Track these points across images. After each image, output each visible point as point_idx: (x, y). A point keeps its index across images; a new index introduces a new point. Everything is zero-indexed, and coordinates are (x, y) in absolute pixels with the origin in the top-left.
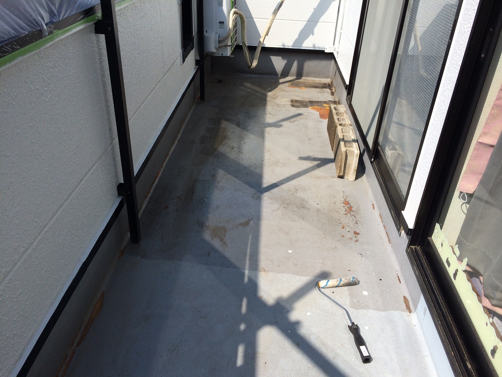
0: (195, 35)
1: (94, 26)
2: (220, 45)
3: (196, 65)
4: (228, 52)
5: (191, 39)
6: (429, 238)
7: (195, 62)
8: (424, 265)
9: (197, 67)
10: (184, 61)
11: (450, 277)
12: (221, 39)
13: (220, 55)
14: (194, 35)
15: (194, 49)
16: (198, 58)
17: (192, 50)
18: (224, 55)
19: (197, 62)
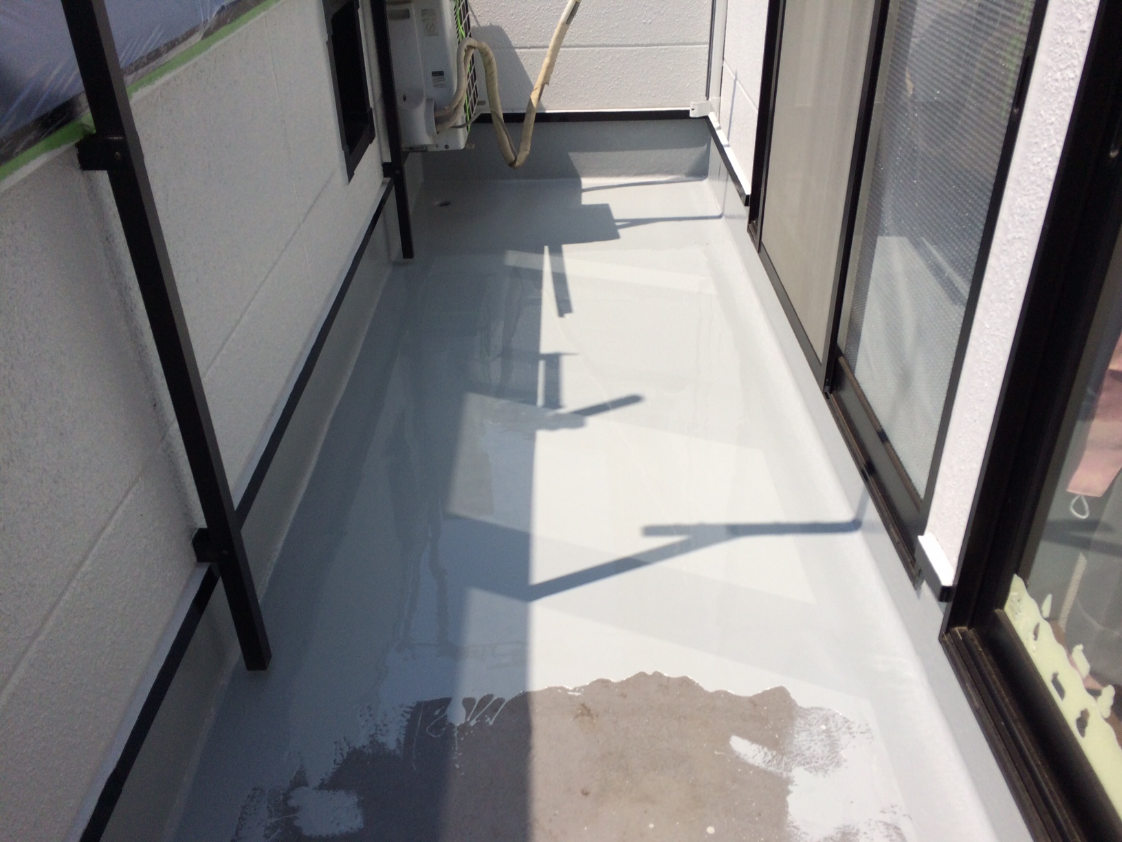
0: (375, 105)
1: (75, 152)
2: (440, 127)
3: (385, 175)
4: (460, 140)
5: (367, 117)
6: (997, 611)
7: (382, 168)
8: (990, 679)
9: (388, 179)
10: (351, 174)
11: (1066, 727)
12: (441, 113)
13: (442, 148)
14: (372, 105)
15: (375, 141)
16: (388, 159)
17: (371, 142)
18: (451, 148)
19: (387, 169)
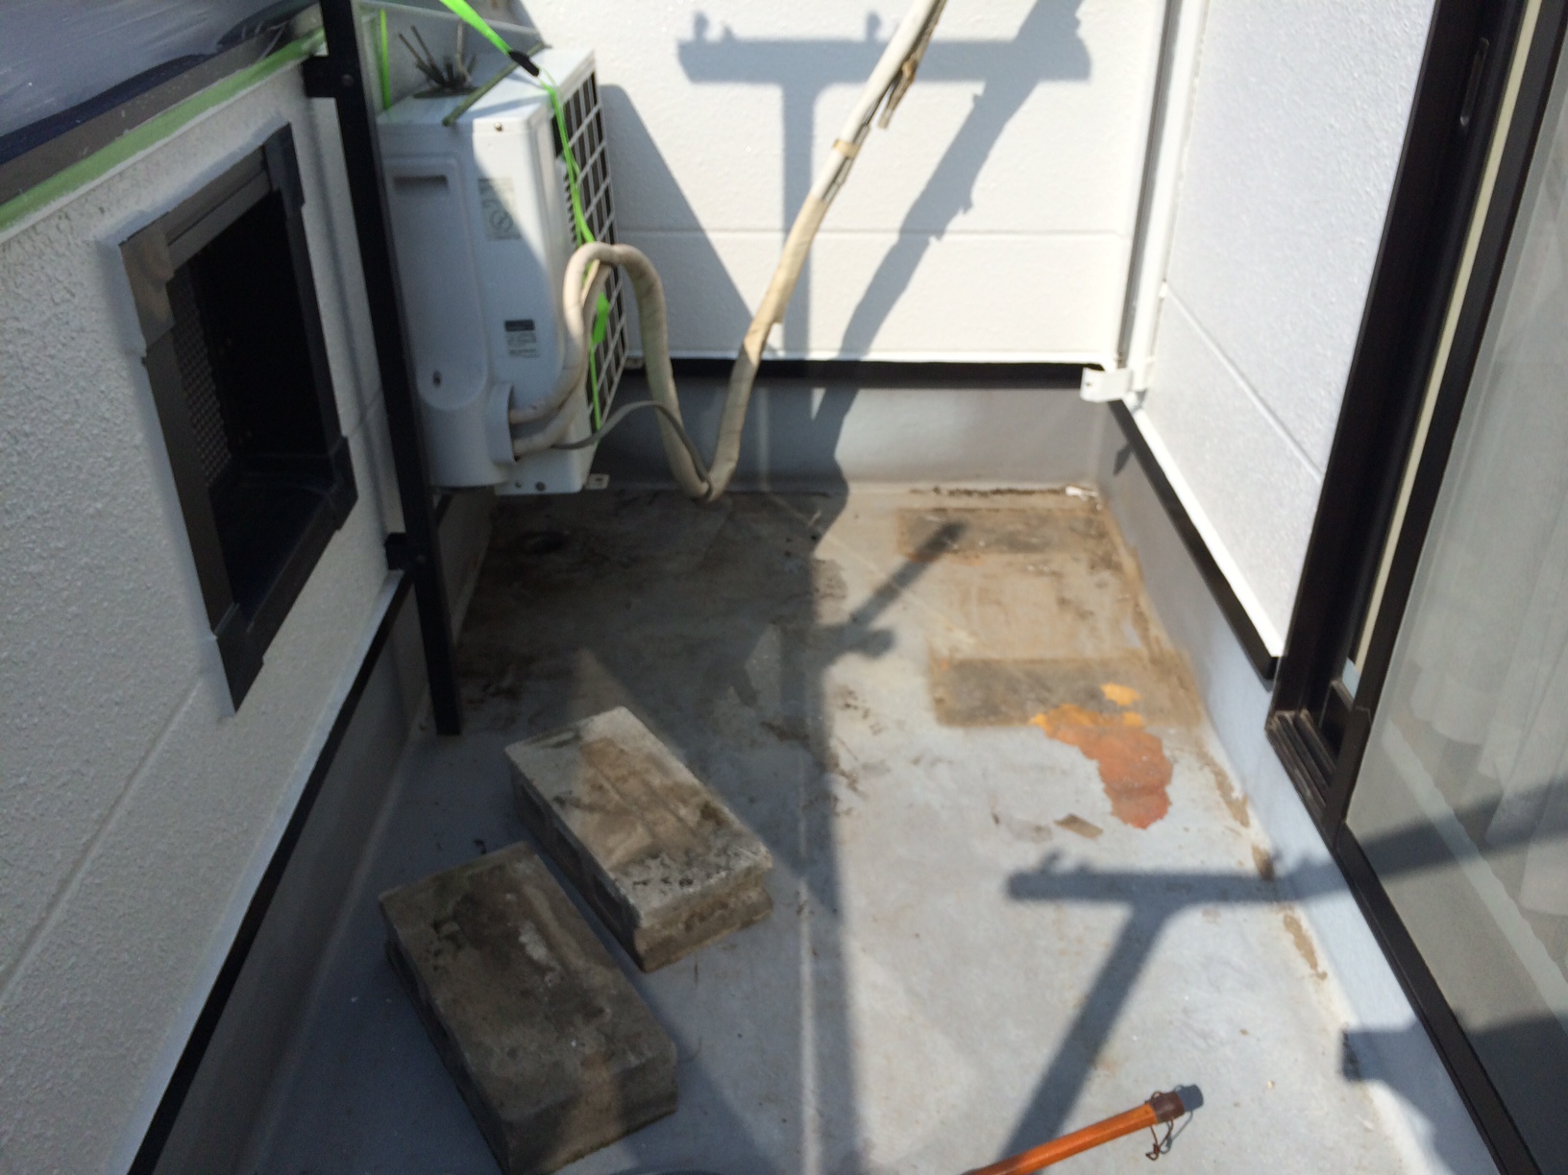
2: (522, 445)
3: (391, 565)
4: (574, 474)
7: (383, 551)
9: (400, 573)
12: (523, 414)
13: (529, 489)
15: (358, 505)
16: (398, 526)
18: (550, 490)
19: (395, 549)
